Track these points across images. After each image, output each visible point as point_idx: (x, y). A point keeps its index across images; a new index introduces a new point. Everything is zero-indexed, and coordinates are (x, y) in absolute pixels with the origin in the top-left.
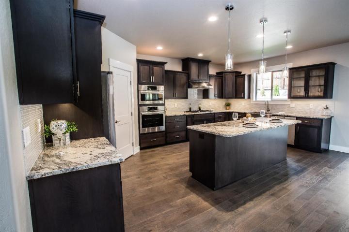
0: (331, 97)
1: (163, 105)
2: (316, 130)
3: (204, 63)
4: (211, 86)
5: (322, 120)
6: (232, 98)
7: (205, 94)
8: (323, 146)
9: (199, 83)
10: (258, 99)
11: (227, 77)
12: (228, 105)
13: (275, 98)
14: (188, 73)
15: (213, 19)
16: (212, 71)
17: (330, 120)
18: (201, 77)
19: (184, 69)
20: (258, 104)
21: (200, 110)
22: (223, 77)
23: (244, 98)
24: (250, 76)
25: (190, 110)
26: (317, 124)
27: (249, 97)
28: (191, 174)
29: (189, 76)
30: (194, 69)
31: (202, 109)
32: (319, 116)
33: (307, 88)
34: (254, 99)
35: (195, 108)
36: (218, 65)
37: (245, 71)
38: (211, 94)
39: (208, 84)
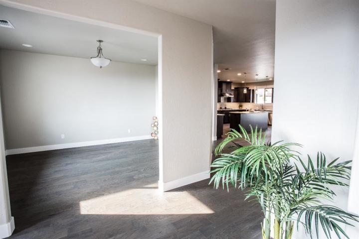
3: (229, 84)
7: (229, 100)
9: (225, 94)
11: (241, 92)
12: (241, 106)
13: (266, 102)
14: (221, 89)
15: (239, 74)
16: (233, 88)
18: (227, 91)
20: (258, 106)
21: (226, 108)
23: (250, 102)
24: (253, 90)
25: (221, 108)
27: (253, 102)
29: (222, 91)
30: (224, 86)
34: (256, 103)
35: (223, 107)
36: (235, 84)
37: (251, 88)
38: (232, 100)
39: (231, 94)
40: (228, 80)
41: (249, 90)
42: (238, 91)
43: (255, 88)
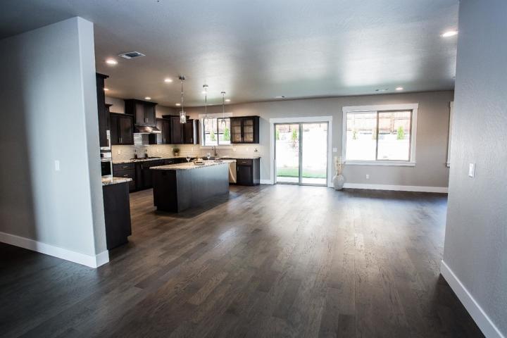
0: (258, 143)
1: (110, 151)
2: (249, 168)
3: (150, 106)
4: (158, 130)
5: (252, 160)
6: (181, 143)
7: (151, 139)
8: (255, 181)
9: (143, 127)
10: (206, 145)
11: (174, 121)
12: (176, 151)
13: (221, 143)
14: (133, 117)
15: (168, 80)
16: (159, 115)
17: (258, 160)
18: (147, 120)
19: (126, 111)
20: (207, 150)
21: (146, 156)
22: (170, 121)
23: (193, 143)
24: (197, 122)
25: (136, 157)
26: (249, 163)
27: (198, 142)
28: (156, 208)
29: (134, 120)
30: (140, 112)
31: (149, 156)
32: (251, 157)
33: (243, 135)
34: (203, 145)
35: (141, 155)
36: (164, 107)
37: (193, 117)
38: (159, 139)
39: (155, 128)
40: (148, 98)
41: (189, 121)
42: (169, 122)
43: (200, 117)
